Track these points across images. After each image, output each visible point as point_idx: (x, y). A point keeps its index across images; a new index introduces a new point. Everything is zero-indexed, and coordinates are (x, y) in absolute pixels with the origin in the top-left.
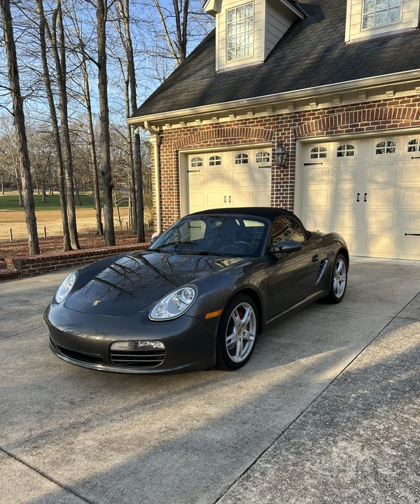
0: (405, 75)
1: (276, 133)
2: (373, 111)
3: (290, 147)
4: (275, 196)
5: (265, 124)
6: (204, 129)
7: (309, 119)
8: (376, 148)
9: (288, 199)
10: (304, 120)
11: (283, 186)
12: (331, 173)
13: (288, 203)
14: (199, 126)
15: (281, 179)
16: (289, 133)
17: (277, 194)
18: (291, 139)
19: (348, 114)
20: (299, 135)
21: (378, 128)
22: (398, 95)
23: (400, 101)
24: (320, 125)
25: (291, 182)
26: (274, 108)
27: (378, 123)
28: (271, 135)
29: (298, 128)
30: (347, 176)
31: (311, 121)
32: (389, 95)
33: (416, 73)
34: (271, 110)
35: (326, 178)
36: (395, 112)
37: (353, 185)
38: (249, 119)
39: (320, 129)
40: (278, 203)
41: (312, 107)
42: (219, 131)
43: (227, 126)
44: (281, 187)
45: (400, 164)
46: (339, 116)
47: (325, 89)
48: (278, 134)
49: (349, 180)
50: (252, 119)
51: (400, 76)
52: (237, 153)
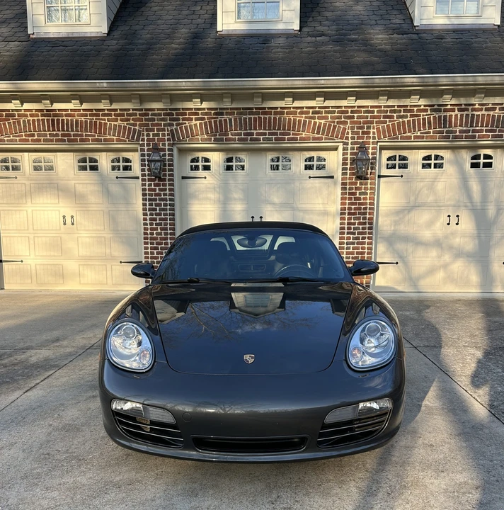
0: (311, 82)
1: (145, 133)
2: (270, 118)
3: (167, 153)
4: (148, 217)
5: (128, 120)
6: (26, 116)
7: (191, 119)
8: (269, 163)
9: (168, 222)
10: (183, 119)
11: (160, 205)
12: (218, 190)
13: (168, 226)
14: (17, 110)
15: (156, 195)
16: (164, 135)
17: (151, 214)
18: (167, 143)
19: (240, 119)
20: (179, 139)
21: (276, 139)
22: (297, 104)
23: (299, 111)
24: (206, 128)
25: (170, 200)
26: (142, 99)
27: (276, 134)
28: (139, 136)
29: (176, 129)
30: (237, 195)
31: (194, 122)
32: (288, 102)
33: (323, 82)
34: (138, 101)
35: (211, 196)
36: (294, 123)
37: (244, 206)
38: (104, 110)
39: (207, 133)
40: (154, 226)
41: (194, 104)
42: (54, 121)
43: (66, 115)
44: (156, 205)
45: (297, 184)
46: (230, 120)
47: (218, 84)
48: (148, 135)
49: (240, 199)
50: (108, 110)
51: (306, 83)
52: (81, 156)
